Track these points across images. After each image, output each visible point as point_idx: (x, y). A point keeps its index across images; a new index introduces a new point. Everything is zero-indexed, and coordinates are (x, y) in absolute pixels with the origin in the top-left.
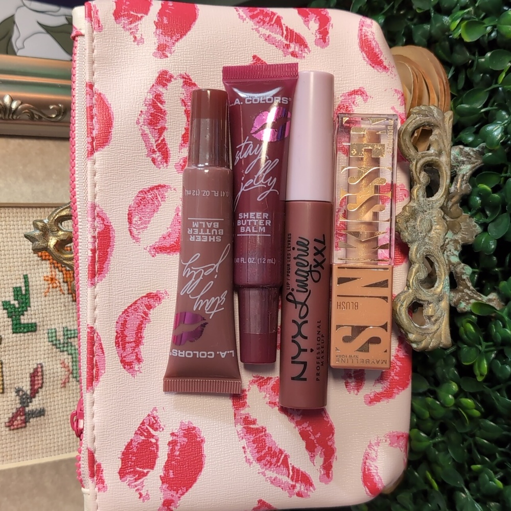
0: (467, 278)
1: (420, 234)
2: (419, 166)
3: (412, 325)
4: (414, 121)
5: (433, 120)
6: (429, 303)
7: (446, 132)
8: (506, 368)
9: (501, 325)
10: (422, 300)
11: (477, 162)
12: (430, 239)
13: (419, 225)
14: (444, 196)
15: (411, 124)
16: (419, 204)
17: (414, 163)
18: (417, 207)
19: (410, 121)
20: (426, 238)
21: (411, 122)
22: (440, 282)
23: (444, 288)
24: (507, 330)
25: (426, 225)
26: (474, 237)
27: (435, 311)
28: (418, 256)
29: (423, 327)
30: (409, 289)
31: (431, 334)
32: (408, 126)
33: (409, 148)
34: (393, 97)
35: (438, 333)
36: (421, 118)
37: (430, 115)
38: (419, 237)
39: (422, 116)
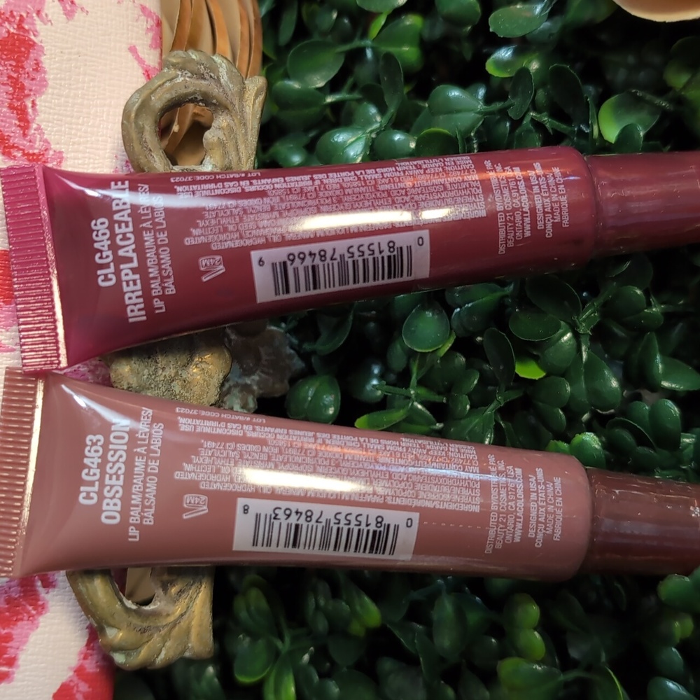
1: (160, 372)
3: (118, 606)
4: (168, 85)
5: (216, 91)
7: (245, 124)
12: (186, 385)
15: (159, 92)
19: (160, 83)
20: (175, 383)
21: (160, 86)
29: (146, 608)
31: (166, 629)
32: (152, 93)
33: (150, 150)
34: (135, 24)
35: (182, 623)
36: (188, 79)
37: (211, 77)
38: (158, 379)
39: (189, 74)
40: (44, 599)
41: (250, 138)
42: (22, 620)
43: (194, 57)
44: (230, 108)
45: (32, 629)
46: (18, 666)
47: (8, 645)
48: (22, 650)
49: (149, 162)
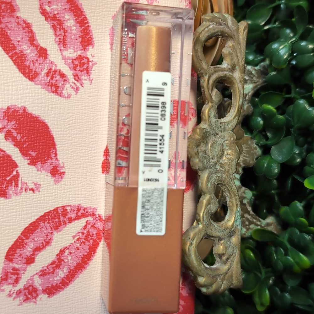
0: (248, 202)
2: (211, 81)
4: (206, 29)
5: (227, 30)
6: (220, 239)
7: (240, 44)
8: (285, 296)
9: (283, 252)
10: (213, 237)
11: (258, 82)
12: (222, 165)
13: (211, 150)
14: (237, 117)
15: (203, 33)
16: (211, 126)
17: (206, 78)
18: (208, 129)
19: (203, 29)
20: (217, 165)
22: (231, 214)
23: (235, 221)
24: (289, 258)
25: (217, 149)
26: (254, 160)
27: (226, 248)
28: (209, 185)
29: (213, 267)
30: (199, 224)
31: (223, 276)
32: (200, 34)
33: (201, 60)
34: (180, 4)
35: (229, 273)
36: (214, 26)
37: (224, 24)
38: (210, 164)
39: (215, 24)
41: (242, 50)
43: (216, 15)
44: (233, 37)
49: (201, 65)
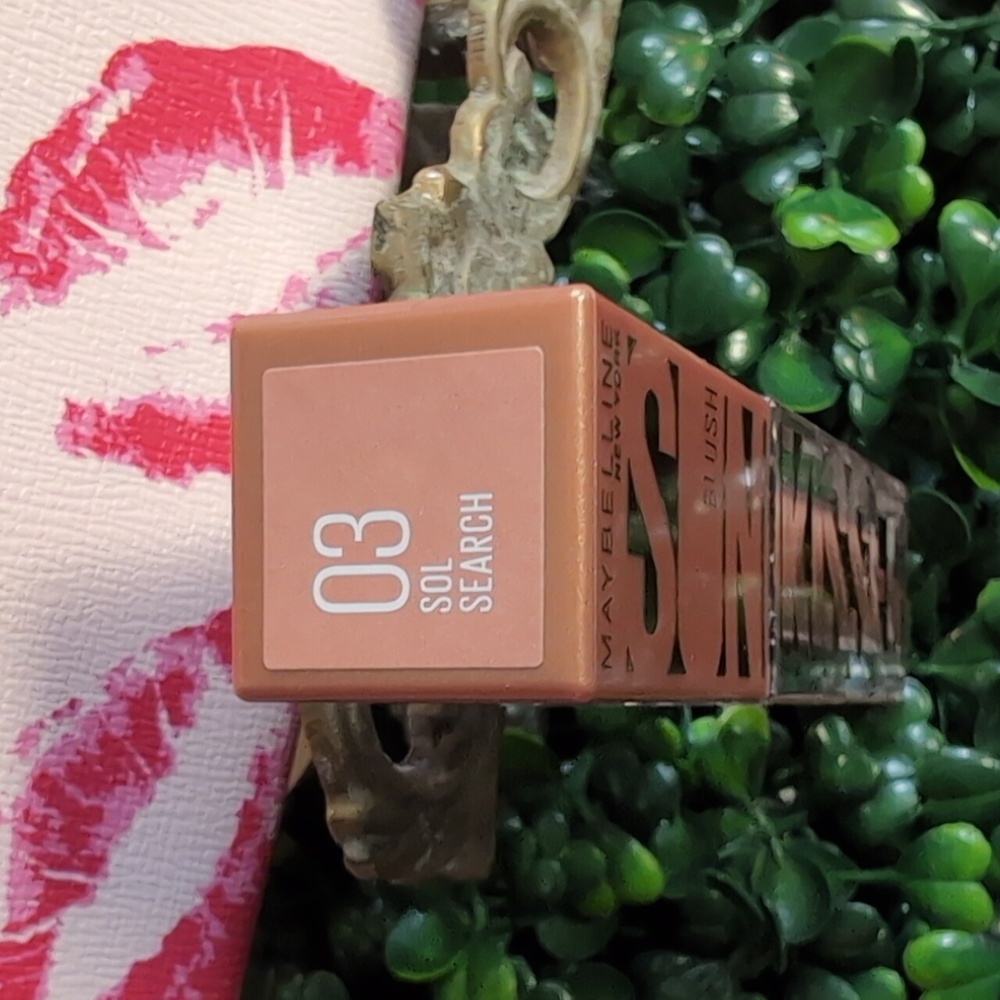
40: (168, 748)
42: (124, 783)
45: (140, 804)
46: (106, 875)
47: (93, 830)
48: (117, 843)
